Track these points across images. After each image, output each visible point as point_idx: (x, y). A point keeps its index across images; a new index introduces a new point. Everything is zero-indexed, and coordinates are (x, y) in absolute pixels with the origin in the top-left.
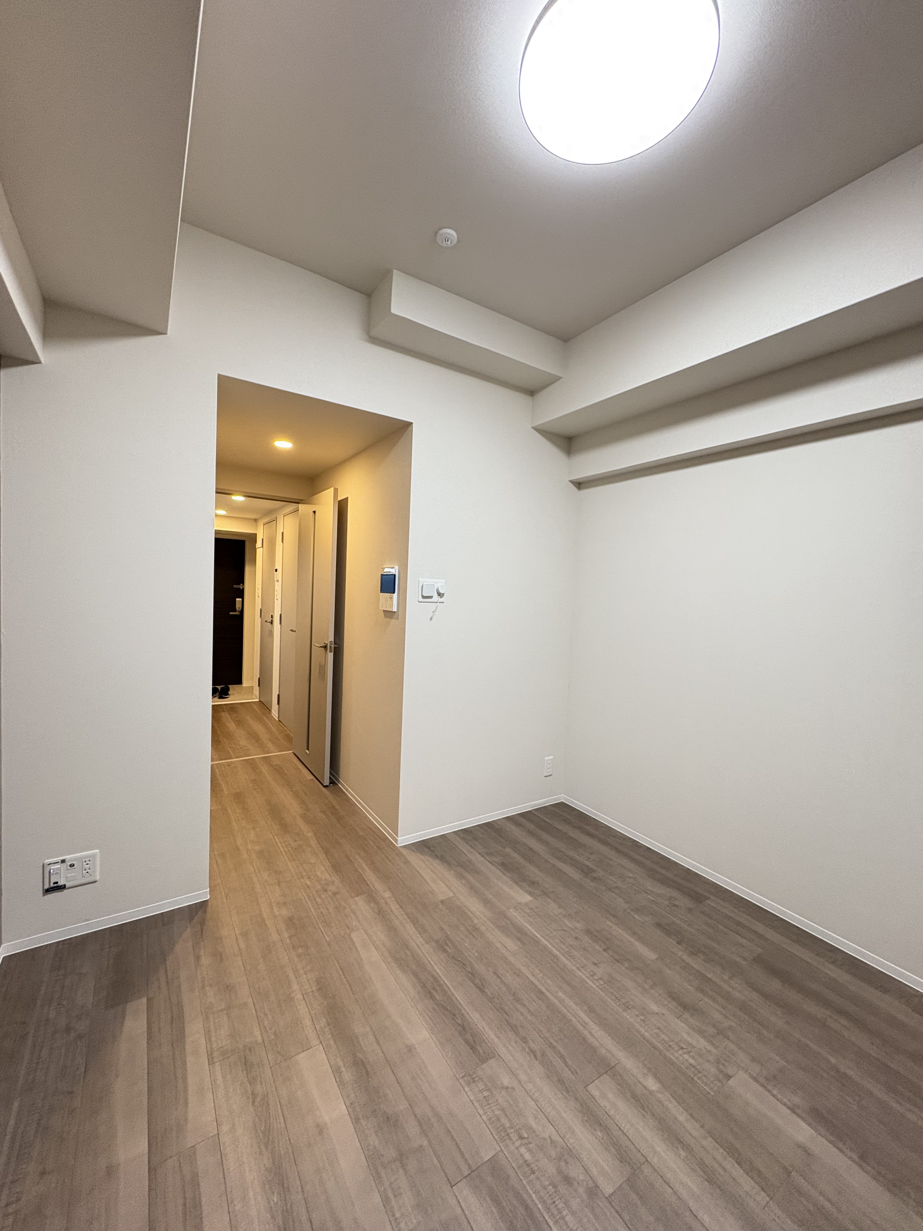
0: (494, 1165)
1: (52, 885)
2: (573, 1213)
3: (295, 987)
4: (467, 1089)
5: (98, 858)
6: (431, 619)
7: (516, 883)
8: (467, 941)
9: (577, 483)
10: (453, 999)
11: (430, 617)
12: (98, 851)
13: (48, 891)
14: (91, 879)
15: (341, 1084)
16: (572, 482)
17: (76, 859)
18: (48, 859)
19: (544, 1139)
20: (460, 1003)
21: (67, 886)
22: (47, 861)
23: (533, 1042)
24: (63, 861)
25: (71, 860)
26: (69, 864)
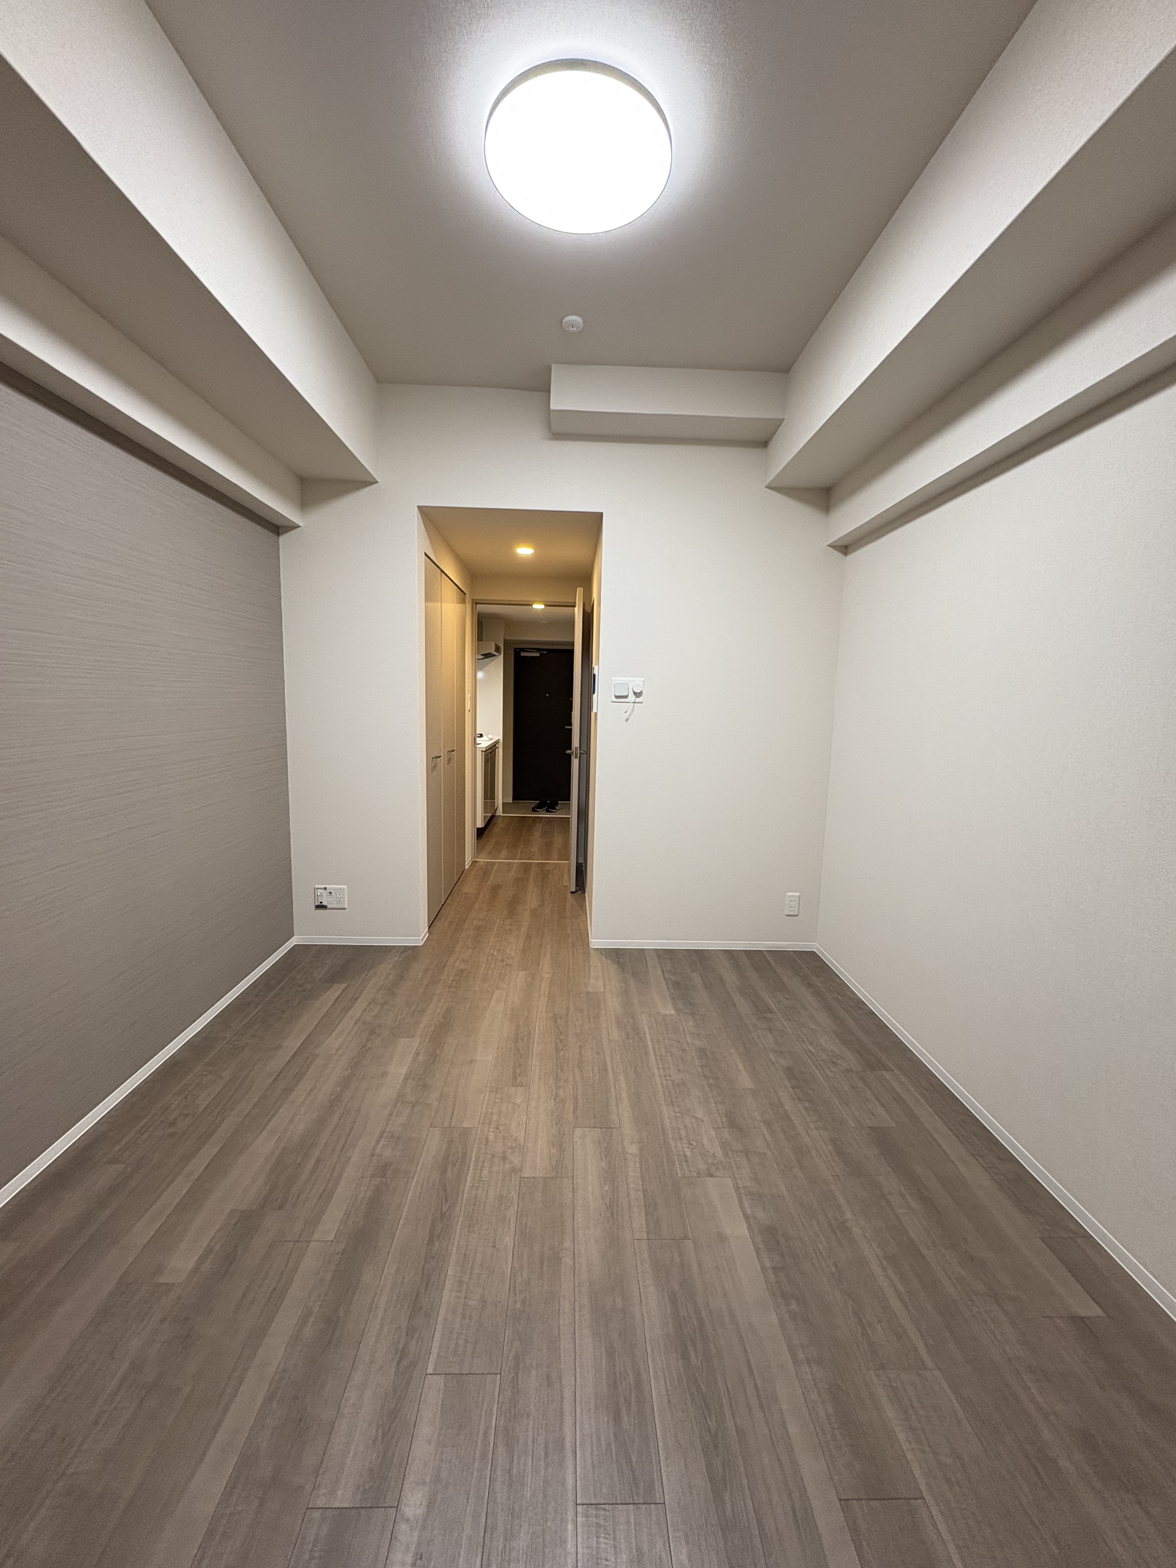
0: (465, 1133)
1: (319, 904)
2: (490, 1172)
3: (431, 1006)
4: (487, 1093)
5: (346, 891)
6: (627, 720)
7: (673, 999)
8: (580, 1022)
9: (843, 546)
10: (531, 1050)
11: (626, 718)
12: (345, 887)
13: (318, 907)
14: (343, 907)
15: (415, 1059)
16: (833, 546)
17: (335, 889)
18: (318, 884)
19: (512, 1136)
20: (532, 1053)
21: (328, 907)
22: (317, 886)
23: (564, 1090)
24: (325, 889)
25: (330, 889)
26: (329, 891)
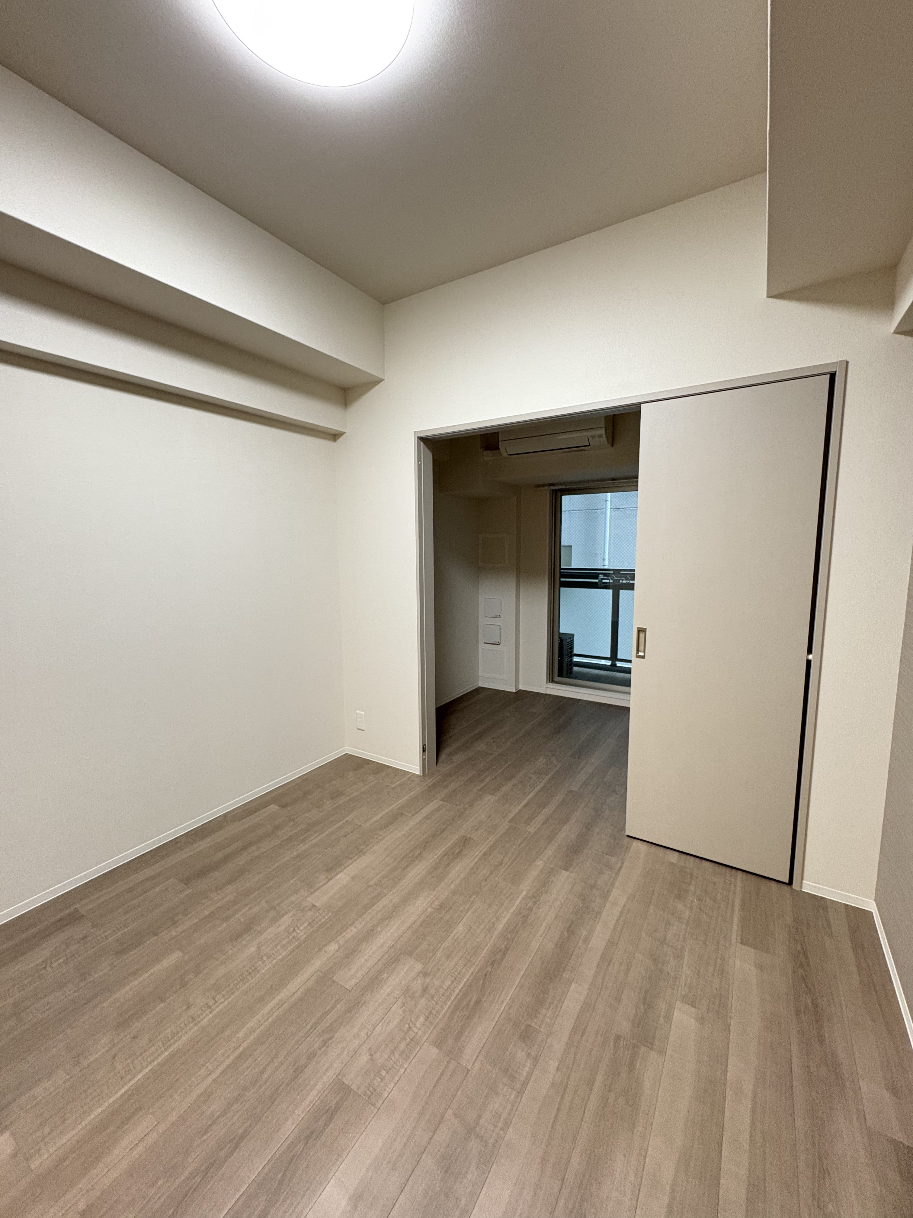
0: (439, 1043)
4: (385, 1095)
23: (313, 1045)
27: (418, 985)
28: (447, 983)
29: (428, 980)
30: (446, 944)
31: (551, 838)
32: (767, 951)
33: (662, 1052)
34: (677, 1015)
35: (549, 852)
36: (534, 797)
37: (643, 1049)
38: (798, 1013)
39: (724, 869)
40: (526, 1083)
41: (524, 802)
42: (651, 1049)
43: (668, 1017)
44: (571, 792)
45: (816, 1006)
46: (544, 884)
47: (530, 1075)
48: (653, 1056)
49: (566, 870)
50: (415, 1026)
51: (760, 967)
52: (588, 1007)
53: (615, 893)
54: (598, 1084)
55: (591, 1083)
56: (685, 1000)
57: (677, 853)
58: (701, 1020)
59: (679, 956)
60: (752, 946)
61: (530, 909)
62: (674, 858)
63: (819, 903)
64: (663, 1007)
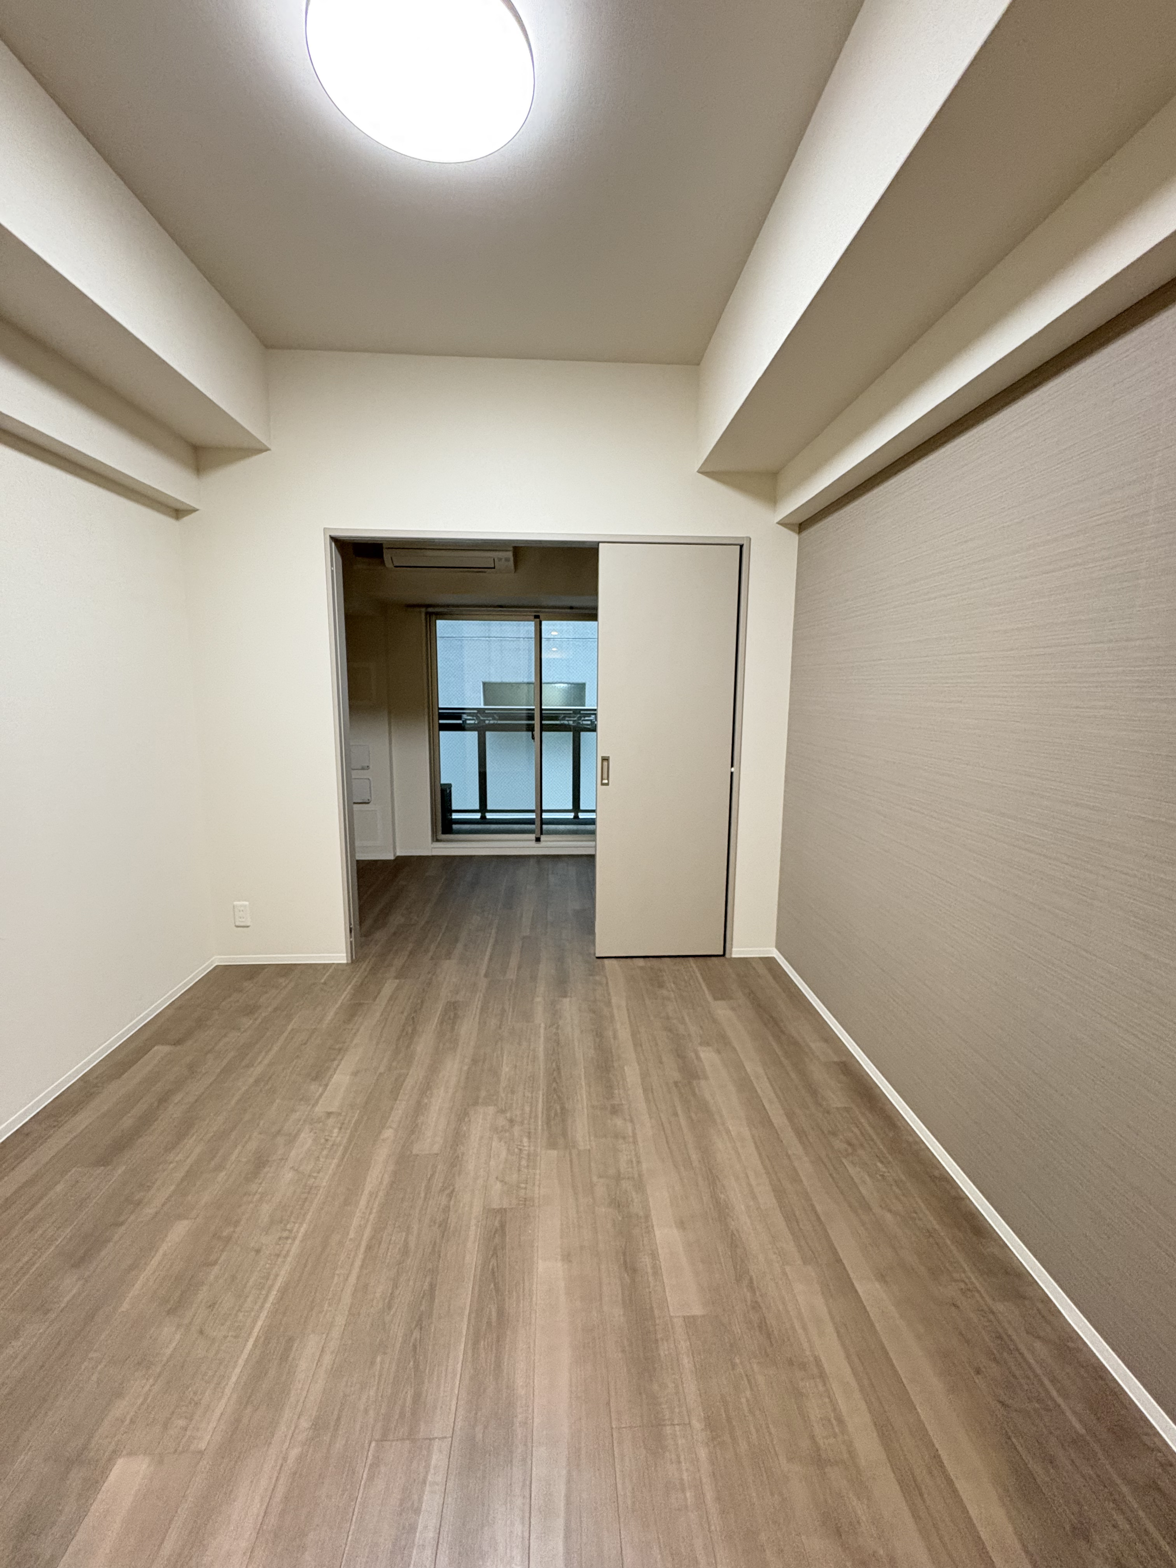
0: (552, 1146)
2: (523, 1110)
4: (537, 1196)
19: (505, 1143)
23: (440, 1205)
27: (501, 1121)
28: (527, 1109)
29: (508, 1115)
30: (503, 1084)
31: (534, 978)
32: (731, 998)
33: (706, 1078)
34: (702, 1055)
35: (541, 988)
36: (493, 949)
37: (695, 1083)
38: (765, 1024)
39: (678, 960)
40: (634, 1135)
41: (487, 958)
42: (699, 1079)
43: (698, 1058)
44: (524, 937)
45: (772, 1017)
46: (554, 1014)
47: (634, 1129)
48: (703, 1083)
49: (565, 996)
50: (524, 1146)
51: (733, 1009)
52: (645, 1075)
53: (614, 1000)
54: (680, 1112)
55: (676, 1114)
56: (701, 1044)
57: (642, 959)
58: (718, 1052)
59: (683, 1022)
60: (723, 999)
61: (556, 1034)
62: (641, 962)
63: (745, 961)
64: (693, 1055)
